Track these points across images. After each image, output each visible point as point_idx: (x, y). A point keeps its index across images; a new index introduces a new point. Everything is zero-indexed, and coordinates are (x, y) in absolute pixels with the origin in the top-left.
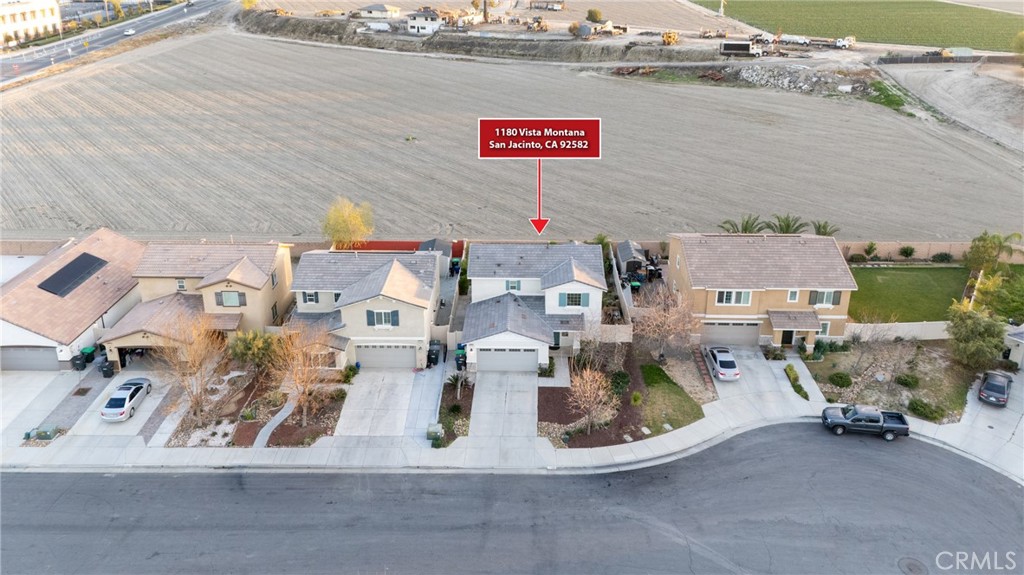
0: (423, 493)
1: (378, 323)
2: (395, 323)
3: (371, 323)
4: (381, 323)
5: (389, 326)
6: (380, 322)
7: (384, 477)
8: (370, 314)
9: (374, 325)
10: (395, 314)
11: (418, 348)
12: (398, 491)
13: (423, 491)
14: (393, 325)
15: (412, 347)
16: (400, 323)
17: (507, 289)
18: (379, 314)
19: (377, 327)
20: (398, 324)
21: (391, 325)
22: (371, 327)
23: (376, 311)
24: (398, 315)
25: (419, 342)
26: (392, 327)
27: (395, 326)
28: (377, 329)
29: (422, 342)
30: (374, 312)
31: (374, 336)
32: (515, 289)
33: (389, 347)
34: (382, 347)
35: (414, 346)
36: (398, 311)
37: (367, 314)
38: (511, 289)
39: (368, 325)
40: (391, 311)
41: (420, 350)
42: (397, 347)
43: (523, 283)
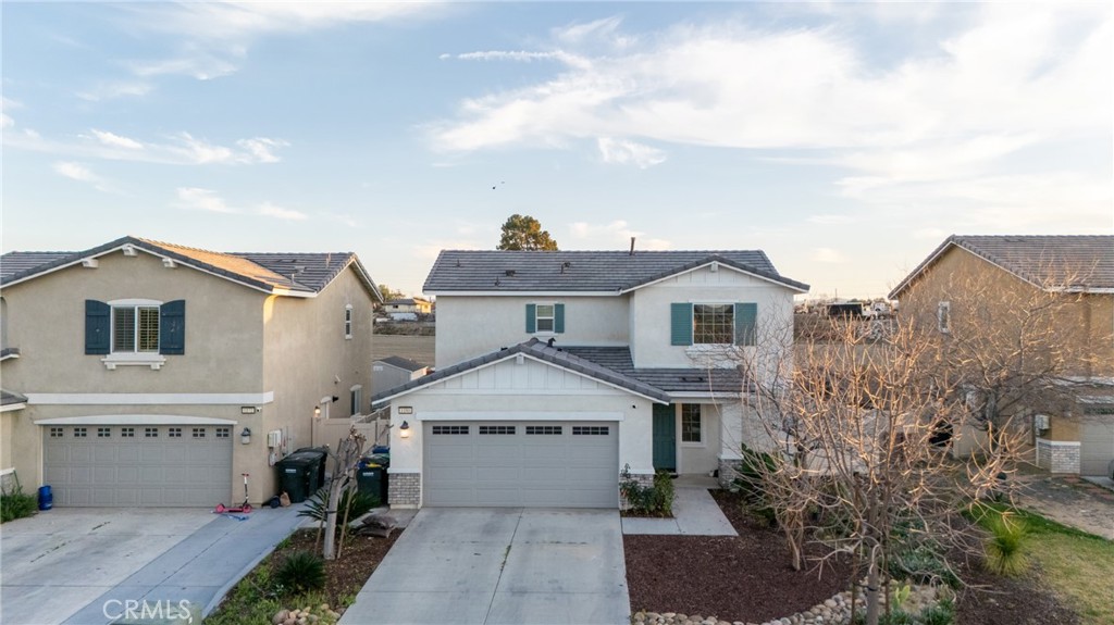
1: (119, 347)
2: (173, 344)
3: (96, 345)
4: (131, 348)
5: (154, 357)
6: (124, 344)
8: (96, 313)
9: (106, 351)
10: (175, 312)
11: (238, 431)
14: (164, 351)
15: (224, 431)
16: (189, 345)
17: (530, 329)
18: (125, 315)
19: (115, 358)
20: (180, 350)
21: (161, 353)
22: (95, 358)
23: (114, 303)
24: (182, 316)
25: (245, 410)
26: (162, 358)
27: (170, 354)
28: (114, 367)
29: (252, 410)
30: (109, 307)
31: (104, 392)
32: (550, 329)
33: (152, 431)
34: (128, 430)
35: (232, 426)
36: (183, 302)
37: (88, 316)
38: (540, 329)
39: (87, 353)
40: (162, 303)
41: (246, 439)
42: (175, 431)
43: (571, 310)
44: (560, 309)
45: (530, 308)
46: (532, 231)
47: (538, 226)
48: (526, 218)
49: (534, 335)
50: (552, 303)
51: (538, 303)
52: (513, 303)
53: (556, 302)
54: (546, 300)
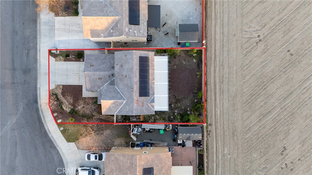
0: (28, 50)
7: (35, 38)
12: (29, 43)
13: (29, 50)
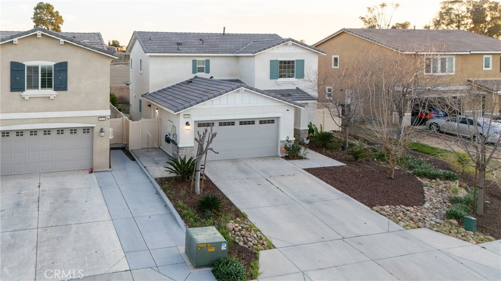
1: (30, 87)
2: (62, 86)
3: (16, 86)
4: (36, 87)
5: (50, 92)
6: (33, 85)
8: (16, 69)
9: (23, 90)
10: (62, 67)
11: (97, 130)
14: (56, 90)
15: (87, 130)
16: (70, 86)
17: (194, 72)
18: (33, 70)
19: (28, 93)
20: (65, 88)
21: (54, 90)
22: (17, 94)
23: (27, 63)
24: (66, 71)
25: (100, 119)
26: (55, 93)
27: (60, 90)
28: (28, 99)
29: (104, 119)
30: (24, 65)
31: (21, 112)
32: (203, 71)
33: (47, 132)
34: (34, 132)
35: (93, 127)
36: (66, 63)
37: (12, 70)
38: (199, 71)
39: (11, 91)
40: (55, 63)
41: (103, 134)
42: (60, 131)
43: (213, 62)
44: (208, 62)
45: (194, 62)
46: (50, 10)
47: (53, 8)
48: (47, 4)
49: (196, 75)
50: (204, 59)
51: (198, 59)
52: (186, 59)
53: (206, 59)
54: (201, 57)
